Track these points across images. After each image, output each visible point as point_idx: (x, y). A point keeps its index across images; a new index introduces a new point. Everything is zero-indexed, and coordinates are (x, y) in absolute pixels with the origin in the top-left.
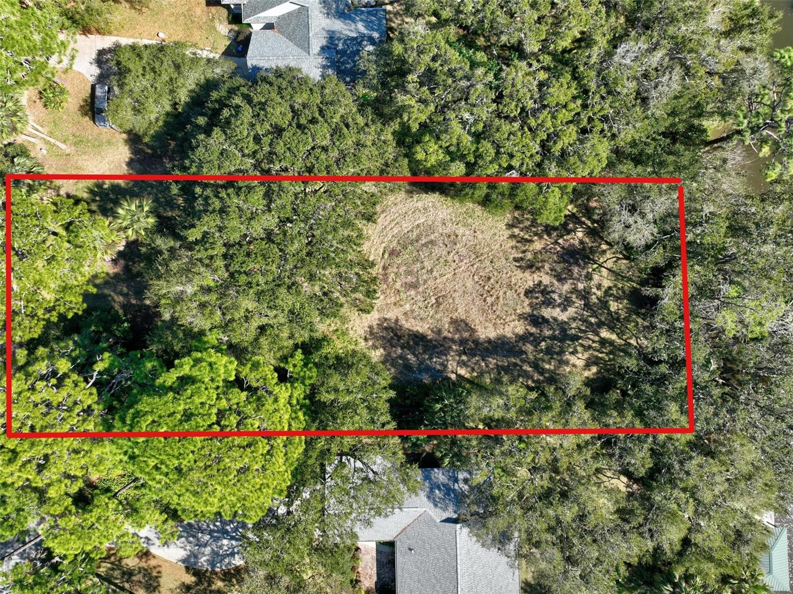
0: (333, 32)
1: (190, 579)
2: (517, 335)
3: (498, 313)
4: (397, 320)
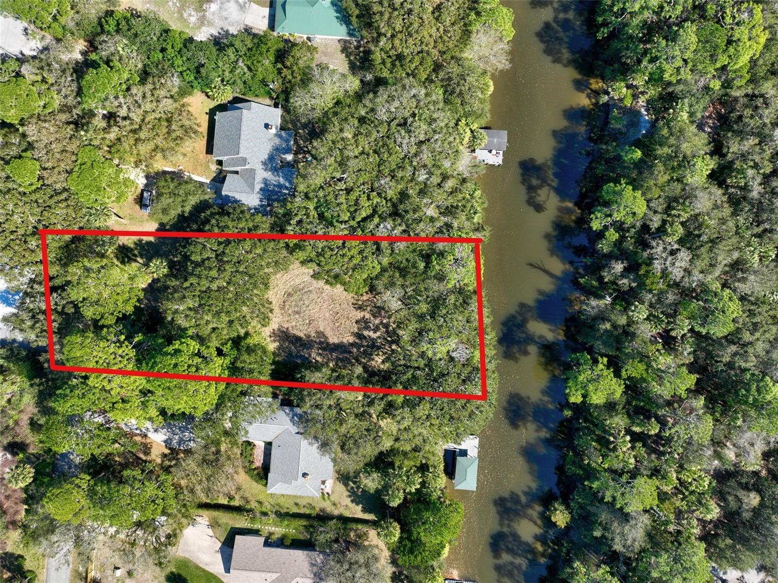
0: (267, 181)
2: (349, 343)
3: (340, 332)
4: (288, 329)
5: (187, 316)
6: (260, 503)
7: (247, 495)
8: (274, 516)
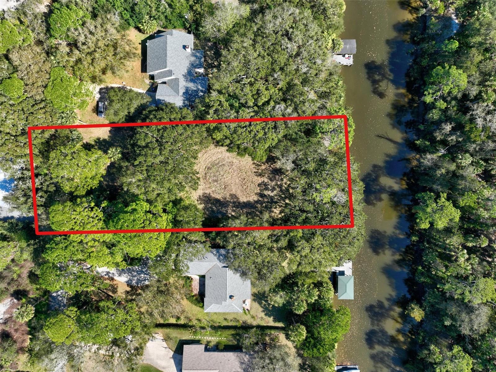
0: (188, 87)
1: (129, 289)
2: (254, 201)
3: (247, 192)
4: (209, 194)
5: (138, 186)
6: (199, 320)
7: (190, 315)
8: (210, 329)
